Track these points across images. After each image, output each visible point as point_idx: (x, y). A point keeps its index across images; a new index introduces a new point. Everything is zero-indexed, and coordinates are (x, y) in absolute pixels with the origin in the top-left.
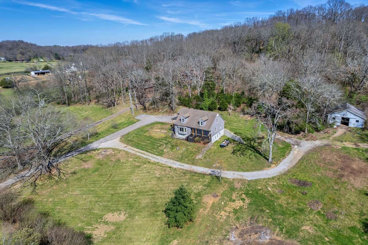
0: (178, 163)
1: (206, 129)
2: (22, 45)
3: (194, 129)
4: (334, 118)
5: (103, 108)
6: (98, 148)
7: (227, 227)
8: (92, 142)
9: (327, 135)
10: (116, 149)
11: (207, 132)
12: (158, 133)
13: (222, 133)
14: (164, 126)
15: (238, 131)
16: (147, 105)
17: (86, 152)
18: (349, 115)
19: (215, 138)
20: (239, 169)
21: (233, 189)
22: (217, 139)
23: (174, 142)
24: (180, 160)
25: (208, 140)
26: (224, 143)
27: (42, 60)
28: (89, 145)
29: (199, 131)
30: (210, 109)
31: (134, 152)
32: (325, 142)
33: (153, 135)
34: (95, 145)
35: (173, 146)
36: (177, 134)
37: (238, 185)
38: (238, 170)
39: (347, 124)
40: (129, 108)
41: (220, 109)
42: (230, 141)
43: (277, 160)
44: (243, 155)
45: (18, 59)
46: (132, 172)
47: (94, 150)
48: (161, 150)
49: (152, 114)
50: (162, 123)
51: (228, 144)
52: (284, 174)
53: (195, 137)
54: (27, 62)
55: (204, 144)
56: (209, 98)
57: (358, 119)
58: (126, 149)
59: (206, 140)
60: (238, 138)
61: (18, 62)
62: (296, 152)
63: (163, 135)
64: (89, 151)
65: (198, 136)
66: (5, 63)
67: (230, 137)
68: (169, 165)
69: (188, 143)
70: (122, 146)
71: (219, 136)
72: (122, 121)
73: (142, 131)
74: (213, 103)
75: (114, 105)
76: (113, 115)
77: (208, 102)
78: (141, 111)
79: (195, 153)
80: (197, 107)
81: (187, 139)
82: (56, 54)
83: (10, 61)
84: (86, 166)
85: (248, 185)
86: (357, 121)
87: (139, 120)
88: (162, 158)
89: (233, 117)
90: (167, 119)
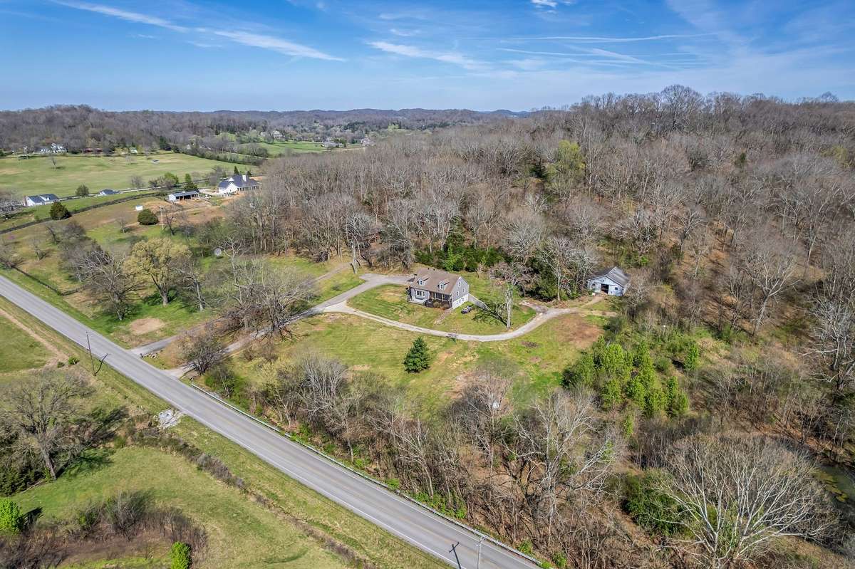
0: (415, 327)
1: (446, 293)
2: (91, 118)
3: (434, 293)
4: (594, 285)
5: (310, 262)
6: (325, 311)
7: (456, 373)
8: (314, 306)
9: (581, 303)
10: (345, 314)
11: (447, 297)
12: (391, 297)
13: (466, 298)
14: (398, 289)
15: (484, 296)
16: (373, 260)
17: (312, 316)
18: (607, 282)
19: (456, 304)
20: (477, 333)
21: (466, 348)
22: (460, 305)
23: (410, 308)
24: (418, 324)
25: (447, 306)
26: (466, 309)
27: (136, 151)
28: (312, 308)
29: (439, 295)
30: (456, 269)
31: (366, 317)
32: (574, 310)
33: (385, 299)
34: (319, 308)
35: (409, 311)
36: (414, 298)
37: (471, 346)
38: (474, 334)
39: (607, 292)
40: (349, 264)
41: (467, 269)
42: (472, 307)
43: (515, 326)
44: (484, 321)
45: (89, 149)
46: (368, 335)
47: (321, 314)
48: (396, 315)
49: (380, 273)
50: (396, 286)
51: (471, 310)
52: (518, 338)
53: (434, 301)
54: (108, 156)
55: (444, 309)
56: (454, 253)
57: (617, 286)
58: (356, 313)
59: (447, 305)
60: (482, 304)
61: (90, 154)
62: (538, 319)
63: (398, 300)
64: (315, 315)
65: (437, 300)
66: (65, 158)
67: (474, 303)
68: (406, 328)
69: (426, 308)
70: (351, 310)
71: (462, 302)
72: (344, 282)
73: (372, 294)
74: (459, 261)
75: (326, 259)
76: (328, 273)
77: (453, 259)
78: (366, 268)
79: (433, 318)
80: (439, 266)
81: (426, 304)
82: (162, 139)
83: (76, 153)
84: (318, 330)
85: (481, 346)
86: (616, 289)
87: (365, 281)
88: (398, 323)
89: (482, 280)
90: (402, 280)
